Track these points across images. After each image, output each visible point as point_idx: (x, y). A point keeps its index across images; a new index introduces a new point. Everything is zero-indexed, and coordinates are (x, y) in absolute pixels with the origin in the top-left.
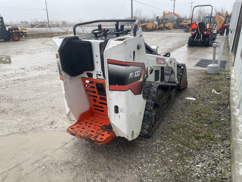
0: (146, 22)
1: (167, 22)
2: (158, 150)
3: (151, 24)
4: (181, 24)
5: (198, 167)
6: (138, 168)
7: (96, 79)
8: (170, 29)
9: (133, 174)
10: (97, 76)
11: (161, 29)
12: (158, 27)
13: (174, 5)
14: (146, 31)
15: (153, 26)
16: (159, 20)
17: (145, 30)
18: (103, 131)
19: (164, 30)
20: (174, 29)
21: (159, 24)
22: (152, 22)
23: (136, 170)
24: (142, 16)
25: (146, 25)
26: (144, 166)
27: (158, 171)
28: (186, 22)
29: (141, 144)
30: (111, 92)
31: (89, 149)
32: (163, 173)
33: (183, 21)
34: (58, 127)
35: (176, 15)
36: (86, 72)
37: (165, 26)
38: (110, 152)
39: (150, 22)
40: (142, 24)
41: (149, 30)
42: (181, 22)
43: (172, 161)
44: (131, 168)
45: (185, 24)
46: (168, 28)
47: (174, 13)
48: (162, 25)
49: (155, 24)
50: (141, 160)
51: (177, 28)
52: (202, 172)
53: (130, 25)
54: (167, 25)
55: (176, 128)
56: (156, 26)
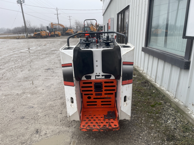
0: (40, 31)
1: (56, 31)
2: (139, 122)
3: (44, 33)
4: (67, 32)
5: (169, 123)
6: (140, 138)
7: (95, 79)
8: (59, 36)
9: (141, 144)
10: (96, 77)
11: (52, 36)
12: (50, 35)
13: (58, 18)
14: (42, 38)
15: (46, 34)
16: (50, 29)
17: (40, 37)
18: (108, 120)
19: (55, 36)
20: (63, 36)
21: (50, 32)
22: (44, 31)
23: (139, 140)
24: (32, 26)
25: (40, 33)
26: (141, 135)
27: (152, 134)
28: (70, 31)
29: (126, 122)
30: (123, 86)
31: (94, 140)
32: (156, 135)
33: (68, 30)
34: (47, 133)
35: (61, 25)
36: (85, 76)
37: (55, 33)
38: (111, 136)
39: (43, 31)
40: (36, 32)
41: (43, 37)
42: (66, 30)
43: (153, 125)
44: (135, 140)
45: (69, 32)
46: (58, 36)
47: (59, 24)
48: (53, 33)
49: (48, 33)
50: (136, 132)
51: (64, 35)
52: (174, 125)
53: (25, 33)
54: (57, 33)
55: (135, 104)
56: (49, 34)
